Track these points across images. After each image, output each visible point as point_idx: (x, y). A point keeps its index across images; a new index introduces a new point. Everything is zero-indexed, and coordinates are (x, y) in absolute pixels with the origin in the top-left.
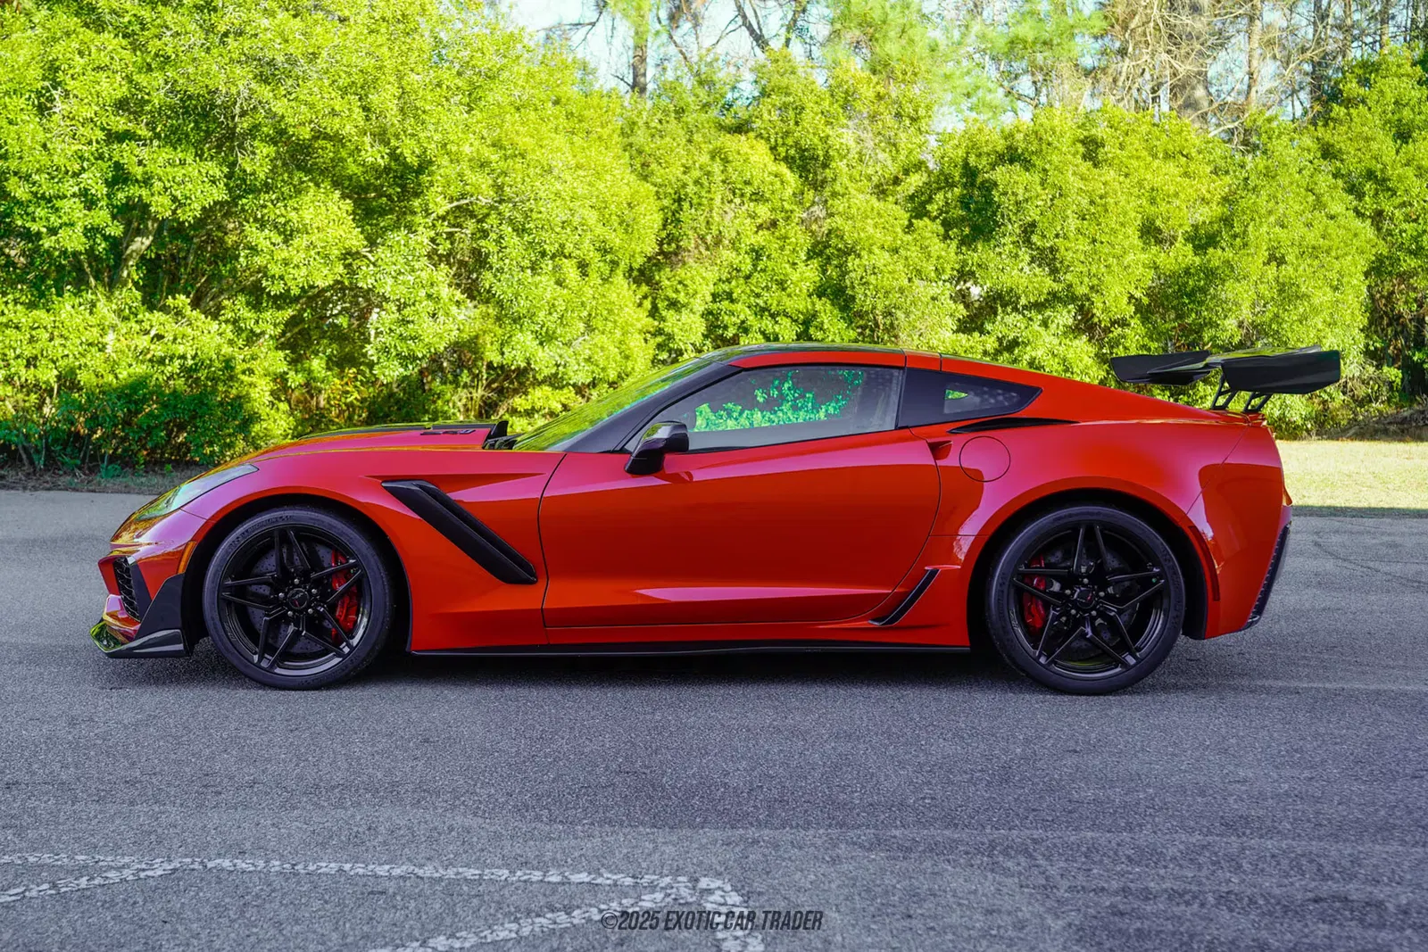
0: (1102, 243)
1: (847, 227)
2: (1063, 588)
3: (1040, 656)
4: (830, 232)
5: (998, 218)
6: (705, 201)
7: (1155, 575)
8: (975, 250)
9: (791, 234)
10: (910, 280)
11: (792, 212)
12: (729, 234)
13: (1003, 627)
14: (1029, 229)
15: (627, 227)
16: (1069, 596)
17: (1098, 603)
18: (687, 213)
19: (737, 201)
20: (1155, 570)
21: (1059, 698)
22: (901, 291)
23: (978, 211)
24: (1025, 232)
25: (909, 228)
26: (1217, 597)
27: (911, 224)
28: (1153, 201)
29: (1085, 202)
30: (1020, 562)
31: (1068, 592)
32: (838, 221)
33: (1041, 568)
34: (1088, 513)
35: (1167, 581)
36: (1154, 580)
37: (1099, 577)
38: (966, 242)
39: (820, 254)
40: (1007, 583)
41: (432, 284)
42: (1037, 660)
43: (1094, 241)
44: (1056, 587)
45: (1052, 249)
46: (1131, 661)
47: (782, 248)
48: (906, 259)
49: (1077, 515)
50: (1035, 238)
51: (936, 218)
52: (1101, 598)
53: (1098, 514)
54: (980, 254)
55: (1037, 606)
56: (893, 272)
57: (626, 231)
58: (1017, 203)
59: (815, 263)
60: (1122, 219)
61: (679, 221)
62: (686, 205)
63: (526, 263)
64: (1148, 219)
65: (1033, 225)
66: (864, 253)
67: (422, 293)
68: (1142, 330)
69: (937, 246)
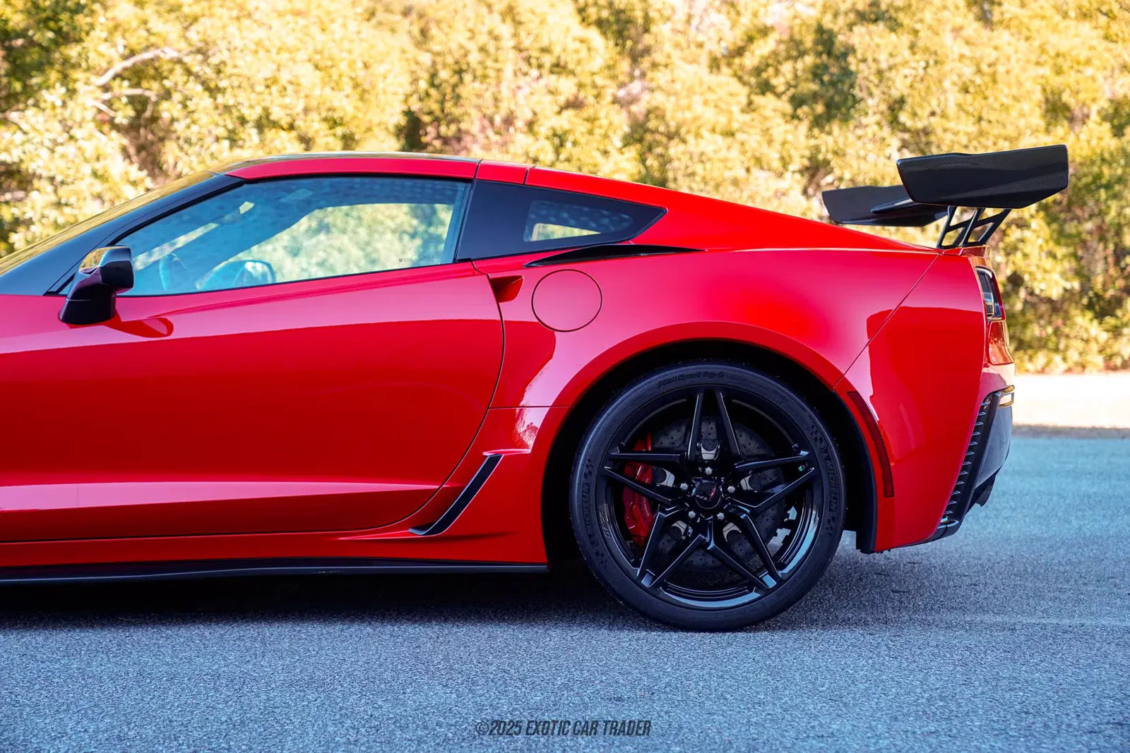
0: (990, 122)
1: (668, 104)
2: (677, 482)
3: (642, 574)
4: (649, 112)
5: (856, 92)
6: (492, 73)
7: (802, 462)
8: (829, 133)
9: (602, 114)
10: (748, 170)
11: (603, 87)
12: (524, 115)
13: (590, 536)
14: (896, 105)
15: (362, 92)
16: (685, 492)
17: (724, 502)
18: (470, 88)
19: (534, 73)
20: (804, 453)
21: (675, 636)
22: (735, 182)
23: (833, 84)
24: (891, 109)
25: (750, 107)
26: (889, 492)
27: (750, 103)
28: (1059, 71)
29: (968, 71)
30: (614, 442)
31: (684, 486)
32: (659, 99)
33: (647, 452)
34: (706, 374)
35: (818, 468)
36: (800, 469)
37: (727, 466)
38: (818, 123)
39: (641, 140)
40: (595, 474)
41: (98, 159)
42: (637, 582)
43: (980, 119)
44: (670, 480)
45: (926, 132)
46: (770, 582)
47: (591, 132)
48: (743, 144)
49: (692, 376)
50: (904, 117)
51: (783, 93)
52: (731, 494)
53: (721, 375)
54: (835, 137)
55: (641, 506)
56: (725, 160)
57: (362, 99)
58: (880, 73)
59: (632, 151)
60: (1015, 91)
61: (458, 97)
62: (467, 77)
63: (221, 132)
64: (1052, 92)
65: (901, 101)
66: (690, 138)
67: (87, 169)
68: (1046, 231)
69: (781, 129)
